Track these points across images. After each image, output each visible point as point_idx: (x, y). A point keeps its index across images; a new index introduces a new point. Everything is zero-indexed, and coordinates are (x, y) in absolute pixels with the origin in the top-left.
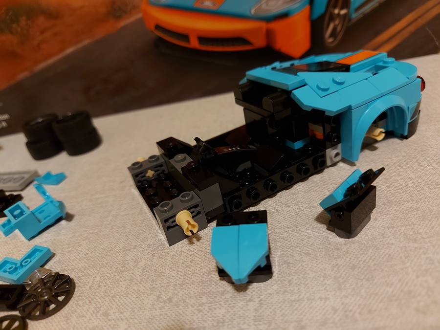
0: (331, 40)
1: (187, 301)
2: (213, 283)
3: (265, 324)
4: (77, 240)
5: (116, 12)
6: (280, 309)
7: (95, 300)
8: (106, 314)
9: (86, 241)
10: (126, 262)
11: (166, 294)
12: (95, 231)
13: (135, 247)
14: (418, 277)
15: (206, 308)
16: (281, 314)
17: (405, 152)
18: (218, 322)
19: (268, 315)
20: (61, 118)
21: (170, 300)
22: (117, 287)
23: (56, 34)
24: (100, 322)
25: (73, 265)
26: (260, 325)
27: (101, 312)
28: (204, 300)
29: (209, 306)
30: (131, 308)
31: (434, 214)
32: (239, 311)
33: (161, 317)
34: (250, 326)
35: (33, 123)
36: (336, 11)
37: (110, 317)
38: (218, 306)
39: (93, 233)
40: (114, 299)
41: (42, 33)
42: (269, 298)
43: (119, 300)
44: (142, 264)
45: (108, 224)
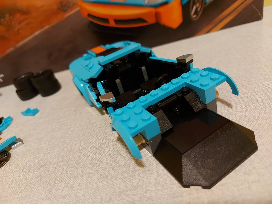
0: (195, 16)
1: (117, 176)
2: (131, 165)
3: (161, 186)
4: (51, 146)
5: (63, 8)
6: (169, 177)
7: (65, 180)
8: (72, 187)
9: (57, 147)
10: (81, 157)
11: (105, 173)
12: (62, 141)
13: (85, 148)
15: (128, 180)
16: (169, 180)
17: (239, 82)
18: (135, 187)
19: (162, 181)
20: (35, 75)
21: (107, 176)
22: (77, 171)
23: (28, 24)
24: (68, 192)
25: (50, 161)
26: (158, 187)
27: (69, 186)
28: (126, 175)
29: (129, 179)
30: (85, 183)
31: (255, 118)
32: (146, 180)
33: (103, 186)
34: (152, 188)
35: (19, 79)
37: (74, 189)
38: (134, 178)
39: (60, 142)
40: (76, 178)
41: (19, 24)
42: (163, 172)
43: (78, 179)
44: (90, 158)
45: (69, 136)
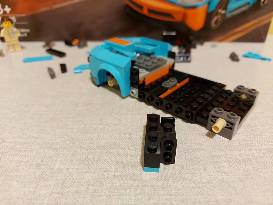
0: (214, 25)
14: (252, 121)
36: (220, 11)
